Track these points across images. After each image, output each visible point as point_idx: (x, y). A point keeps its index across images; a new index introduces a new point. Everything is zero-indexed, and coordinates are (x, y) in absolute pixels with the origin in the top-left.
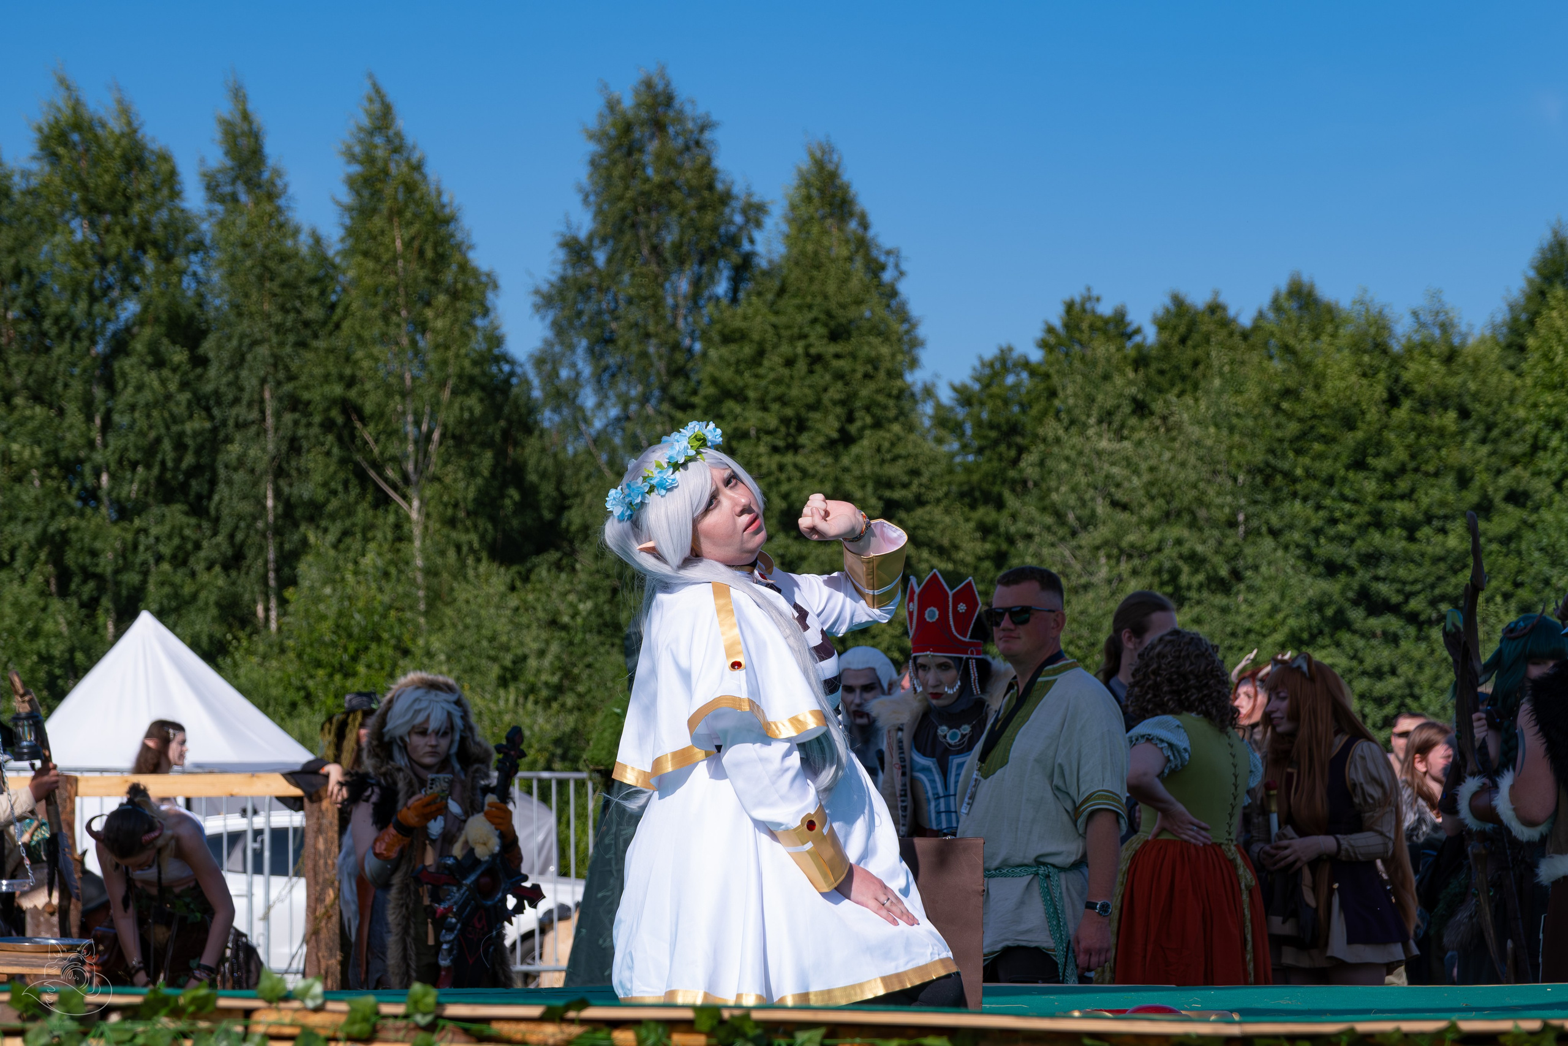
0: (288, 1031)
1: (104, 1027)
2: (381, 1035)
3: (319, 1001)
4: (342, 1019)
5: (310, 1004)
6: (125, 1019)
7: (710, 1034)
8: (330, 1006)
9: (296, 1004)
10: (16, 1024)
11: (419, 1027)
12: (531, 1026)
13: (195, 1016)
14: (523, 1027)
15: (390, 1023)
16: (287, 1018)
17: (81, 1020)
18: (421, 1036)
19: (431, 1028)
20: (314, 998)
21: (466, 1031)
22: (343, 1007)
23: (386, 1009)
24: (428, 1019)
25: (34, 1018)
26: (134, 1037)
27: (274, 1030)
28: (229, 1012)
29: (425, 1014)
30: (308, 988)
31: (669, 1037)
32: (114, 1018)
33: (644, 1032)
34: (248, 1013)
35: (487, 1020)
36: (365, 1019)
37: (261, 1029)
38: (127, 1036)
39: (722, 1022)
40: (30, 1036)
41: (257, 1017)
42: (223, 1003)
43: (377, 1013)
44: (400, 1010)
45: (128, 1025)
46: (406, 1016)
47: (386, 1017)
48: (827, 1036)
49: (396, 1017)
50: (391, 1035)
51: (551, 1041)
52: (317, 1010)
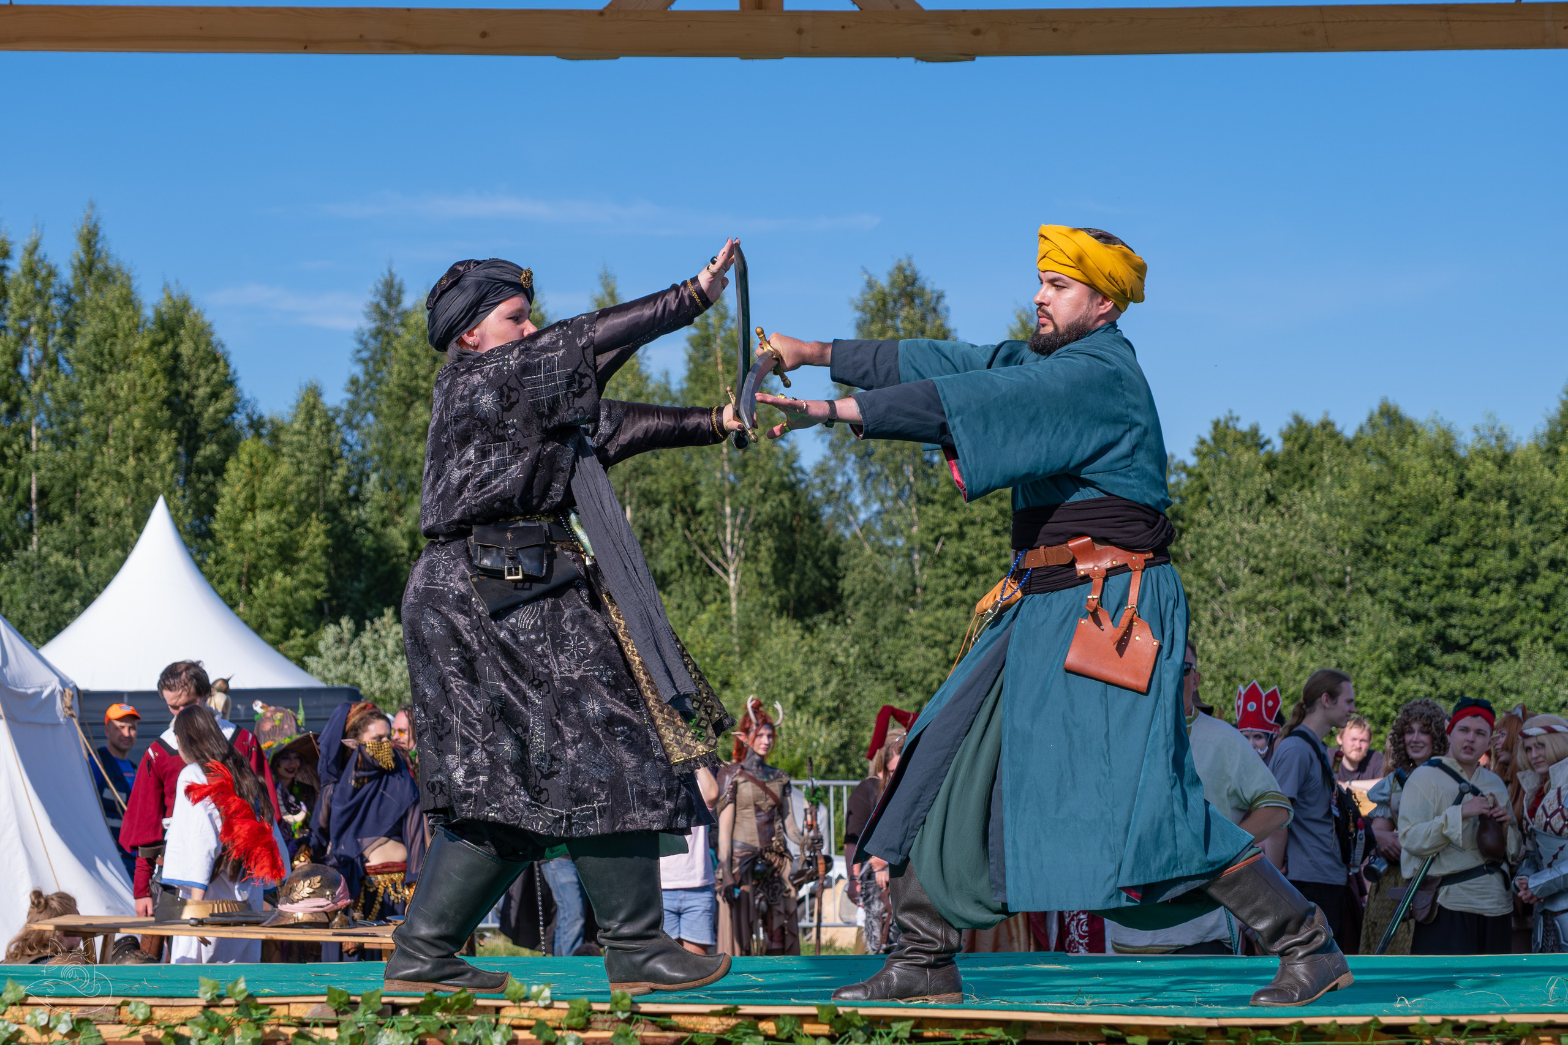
0: (526, 1023)
1: (396, 1019)
2: (594, 1025)
3: (548, 1002)
4: (565, 1014)
5: (541, 1003)
6: (411, 1013)
7: (831, 1024)
8: (557, 1004)
9: (532, 1003)
10: (332, 1017)
11: (619, 1020)
12: (701, 1019)
13: (460, 1011)
14: (694, 1019)
15: (599, 1016)
16: (526, 1013)
17: (380, 1013)
18: (621, 1026)
19: (628, 1021)
20: (545, 999)
21: (653, 1022)
22: (565, 1005)
23: (596, 1007)
24: (626, 1015)
25: (345, 1013)
26: (417, 1026)
27: (516, 1022)
28: (484, 1008)
29: (624, 1012)
30: (540, 992)
31: (801, 1027)
32: (405, 1012)
33: (781, 1024)
34: (498, 1010)
35: (668, 1015)
36: (581, 1015)
37: (507, 1021)
38: (411, 1027)
39: (838, 1016)
40: (342, 1026)
41: (503, 1012)
42: (480, 1002)
43: (590, 1010)
44: (606, 1007)
45: (413, 1018)
46: (610, 1012)
47: (595, 1012)
48: (913, 1027)
49: (602, 1012)
50: (600, 1025)
51: (715, 1031)
52: (547, 1008)
